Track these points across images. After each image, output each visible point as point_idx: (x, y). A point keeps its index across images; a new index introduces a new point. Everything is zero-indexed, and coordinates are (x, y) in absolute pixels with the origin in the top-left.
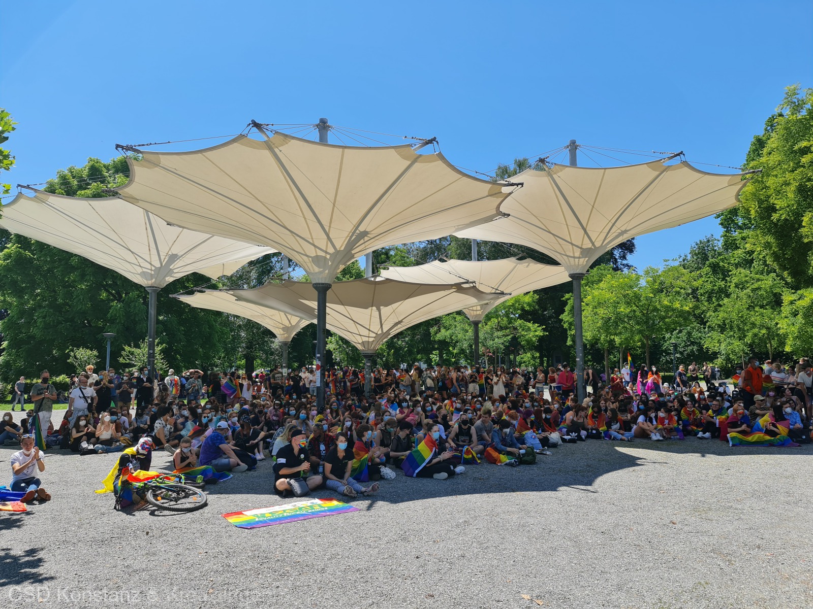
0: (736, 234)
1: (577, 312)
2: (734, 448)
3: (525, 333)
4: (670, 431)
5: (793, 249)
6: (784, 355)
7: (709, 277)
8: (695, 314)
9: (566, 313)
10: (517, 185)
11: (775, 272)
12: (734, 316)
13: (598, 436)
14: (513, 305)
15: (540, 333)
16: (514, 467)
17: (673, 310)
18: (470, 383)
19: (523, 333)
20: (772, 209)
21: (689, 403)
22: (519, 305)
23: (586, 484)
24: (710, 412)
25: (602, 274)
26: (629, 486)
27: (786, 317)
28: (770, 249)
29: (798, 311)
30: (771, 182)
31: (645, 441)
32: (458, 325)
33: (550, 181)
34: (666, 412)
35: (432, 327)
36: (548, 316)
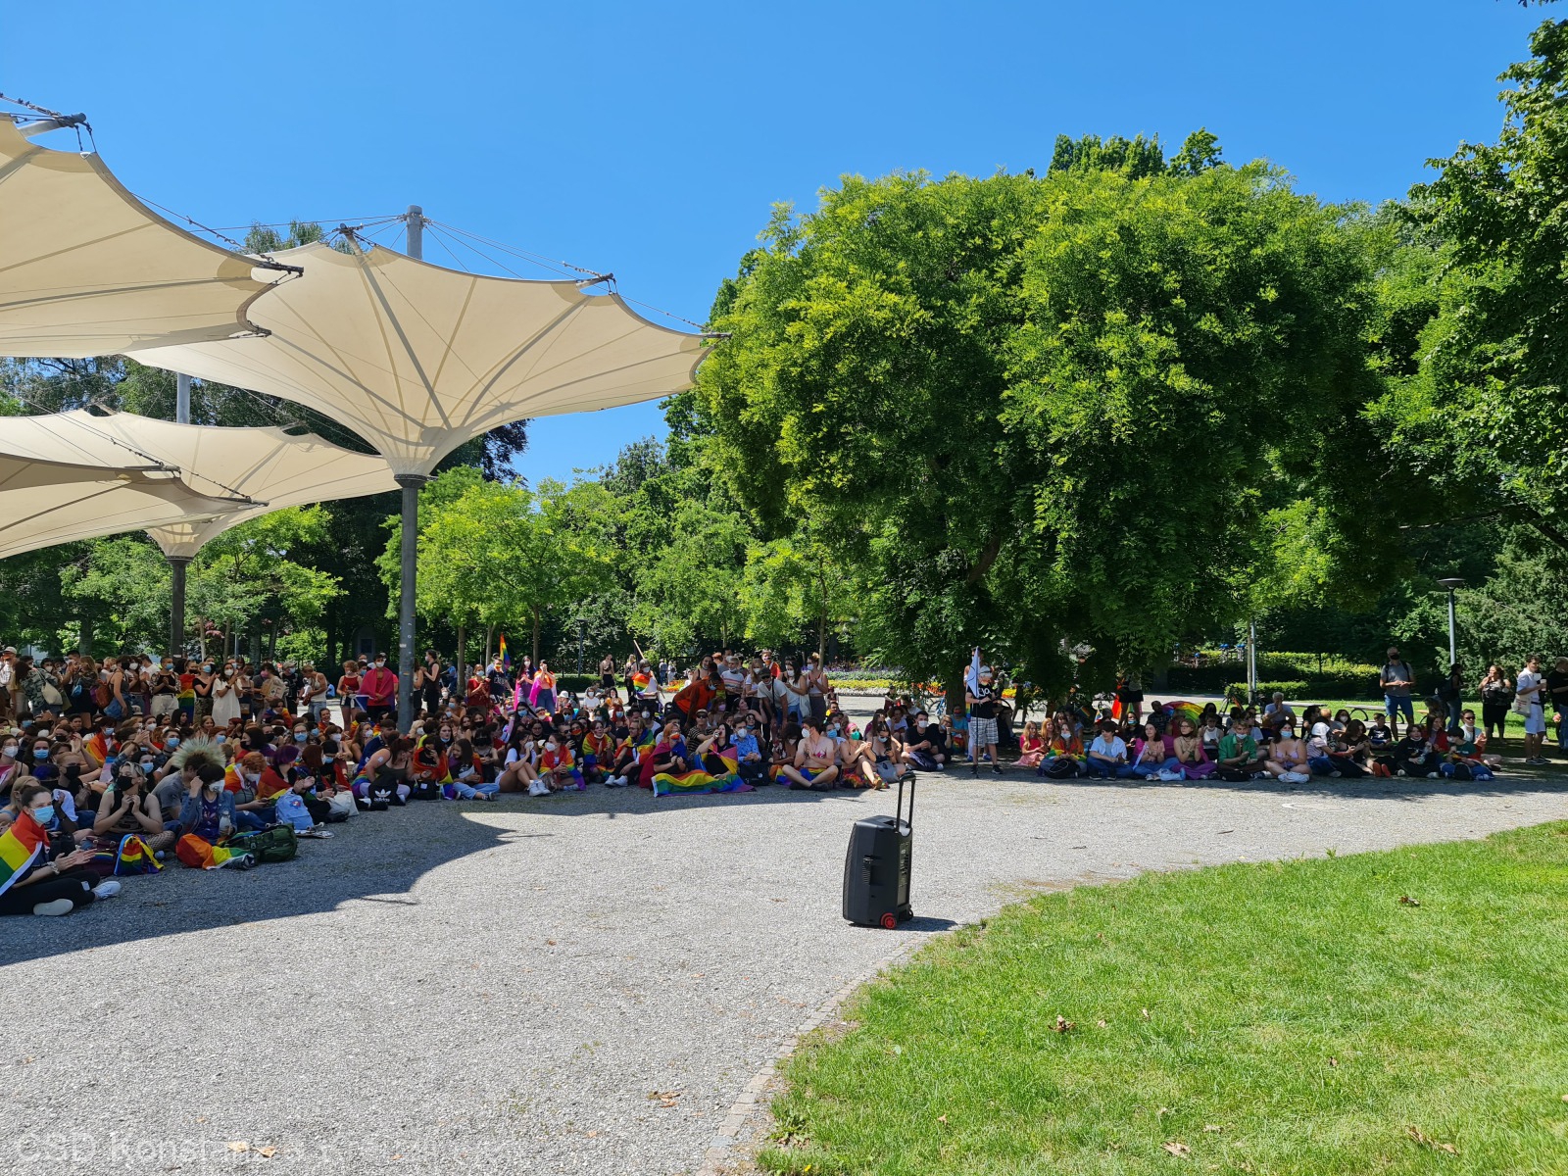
0: (689, 440)
1: (409, 554)
2: (660, 799)
3: (299, 591)
4: (561, 777)
5: (766, 473)
6: (743, 645)
7: (645, 509)
8: (618, 571)
9: (387, 555)
10: (290, 270)
11: (739, 510)
12: (677, 577)
13: (431, 795)
14: (274, 530)
15: (330, 592)
16: (244, 870)
17: (585, 561)
18: (156, 694)
19: (293, 589)
20: (741, 403)
21: (598, 725)
22: (288, 530)
23: (399, 890)
24: (629, 739)
25: (463, 484)
26: (481, 884)
27: (749, 584)
28: (735, 469)
29: (766, 576)
30: (742, 358)
31: (517, 797)
32: (133, 564)
33: (362, 277)
34: (558, 740)
35: (65, 566)
36: (352, 559)
